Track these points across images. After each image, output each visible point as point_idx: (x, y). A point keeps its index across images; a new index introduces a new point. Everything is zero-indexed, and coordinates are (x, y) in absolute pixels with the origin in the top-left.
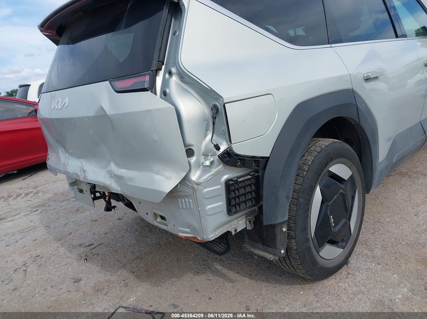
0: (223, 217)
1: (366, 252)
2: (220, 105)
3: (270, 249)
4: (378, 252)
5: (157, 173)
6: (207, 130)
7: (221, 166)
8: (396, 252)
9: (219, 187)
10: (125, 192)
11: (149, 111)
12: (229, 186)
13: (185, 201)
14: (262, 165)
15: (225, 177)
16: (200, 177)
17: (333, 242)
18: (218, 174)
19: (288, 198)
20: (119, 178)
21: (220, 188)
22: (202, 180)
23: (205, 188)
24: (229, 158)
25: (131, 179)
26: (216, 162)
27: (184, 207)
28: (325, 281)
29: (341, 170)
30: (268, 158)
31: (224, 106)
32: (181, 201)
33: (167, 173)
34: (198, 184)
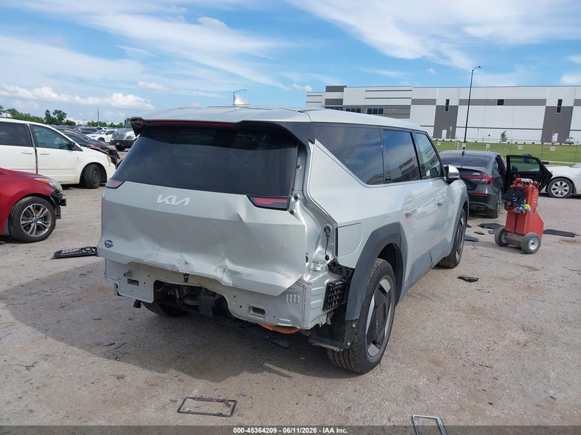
0: (319, 311)
1: (392, 355)
2: (333, 228)
3: (338, 343)
4: (400, 355)
5: (279, 273)
6: (317, 243)
7: (326, 272)
8: (413, 355)
9: (322, 287)
10: (239, 285)
11: (286, 226)
12: (329, 288)
13: (293, 296)
14: (350, 274)
15: (327, 281)
16: (311, 279)
17: (375, 343)
18: (324, 278)
19: (362, 301)
20: (233, 274)
21: (323, 289)
22: (312, 281)
23: (314, 287)
24: (334, 267)
25: (249, 275)
26: (324, 269)
27: (291, 301)
28: (366, 375)
29: (385, 284)
30: (354, 269)
31: (337, 229)
32: (289, 296)
33: (288, 274)
34: (308, 284)
